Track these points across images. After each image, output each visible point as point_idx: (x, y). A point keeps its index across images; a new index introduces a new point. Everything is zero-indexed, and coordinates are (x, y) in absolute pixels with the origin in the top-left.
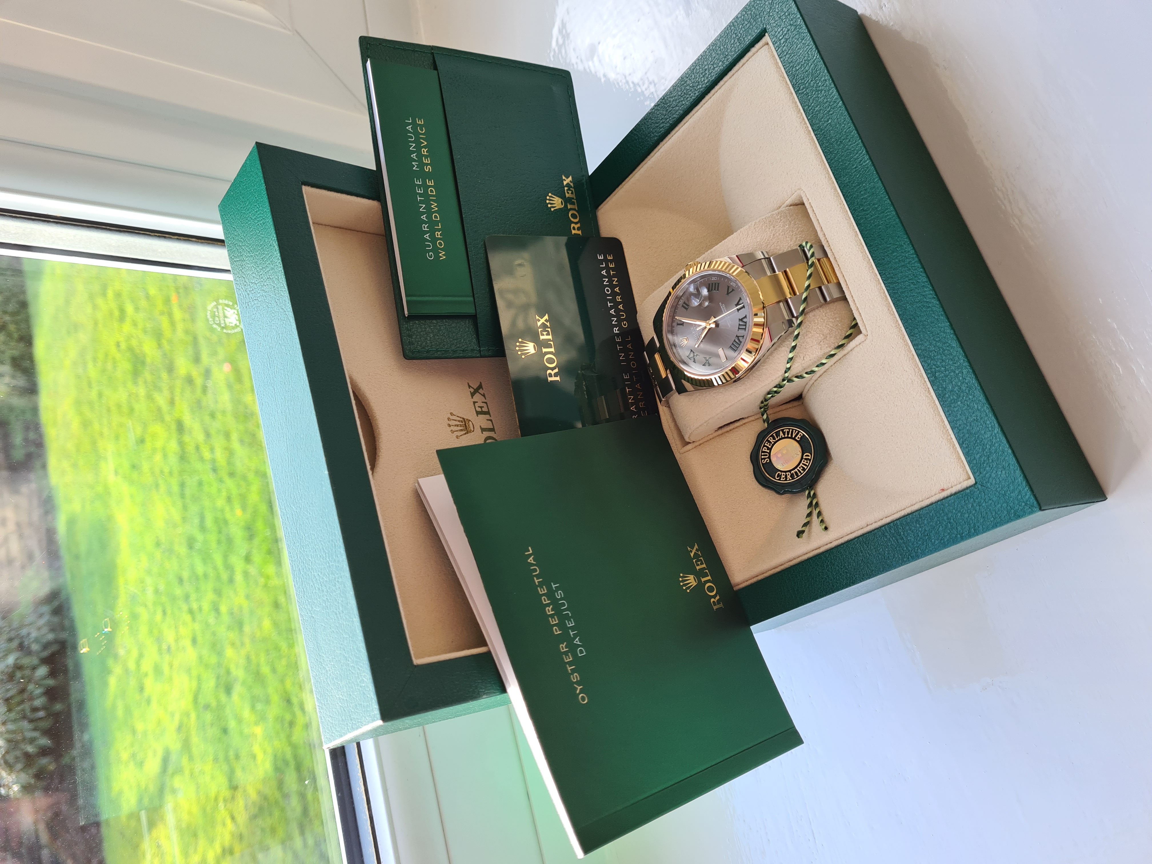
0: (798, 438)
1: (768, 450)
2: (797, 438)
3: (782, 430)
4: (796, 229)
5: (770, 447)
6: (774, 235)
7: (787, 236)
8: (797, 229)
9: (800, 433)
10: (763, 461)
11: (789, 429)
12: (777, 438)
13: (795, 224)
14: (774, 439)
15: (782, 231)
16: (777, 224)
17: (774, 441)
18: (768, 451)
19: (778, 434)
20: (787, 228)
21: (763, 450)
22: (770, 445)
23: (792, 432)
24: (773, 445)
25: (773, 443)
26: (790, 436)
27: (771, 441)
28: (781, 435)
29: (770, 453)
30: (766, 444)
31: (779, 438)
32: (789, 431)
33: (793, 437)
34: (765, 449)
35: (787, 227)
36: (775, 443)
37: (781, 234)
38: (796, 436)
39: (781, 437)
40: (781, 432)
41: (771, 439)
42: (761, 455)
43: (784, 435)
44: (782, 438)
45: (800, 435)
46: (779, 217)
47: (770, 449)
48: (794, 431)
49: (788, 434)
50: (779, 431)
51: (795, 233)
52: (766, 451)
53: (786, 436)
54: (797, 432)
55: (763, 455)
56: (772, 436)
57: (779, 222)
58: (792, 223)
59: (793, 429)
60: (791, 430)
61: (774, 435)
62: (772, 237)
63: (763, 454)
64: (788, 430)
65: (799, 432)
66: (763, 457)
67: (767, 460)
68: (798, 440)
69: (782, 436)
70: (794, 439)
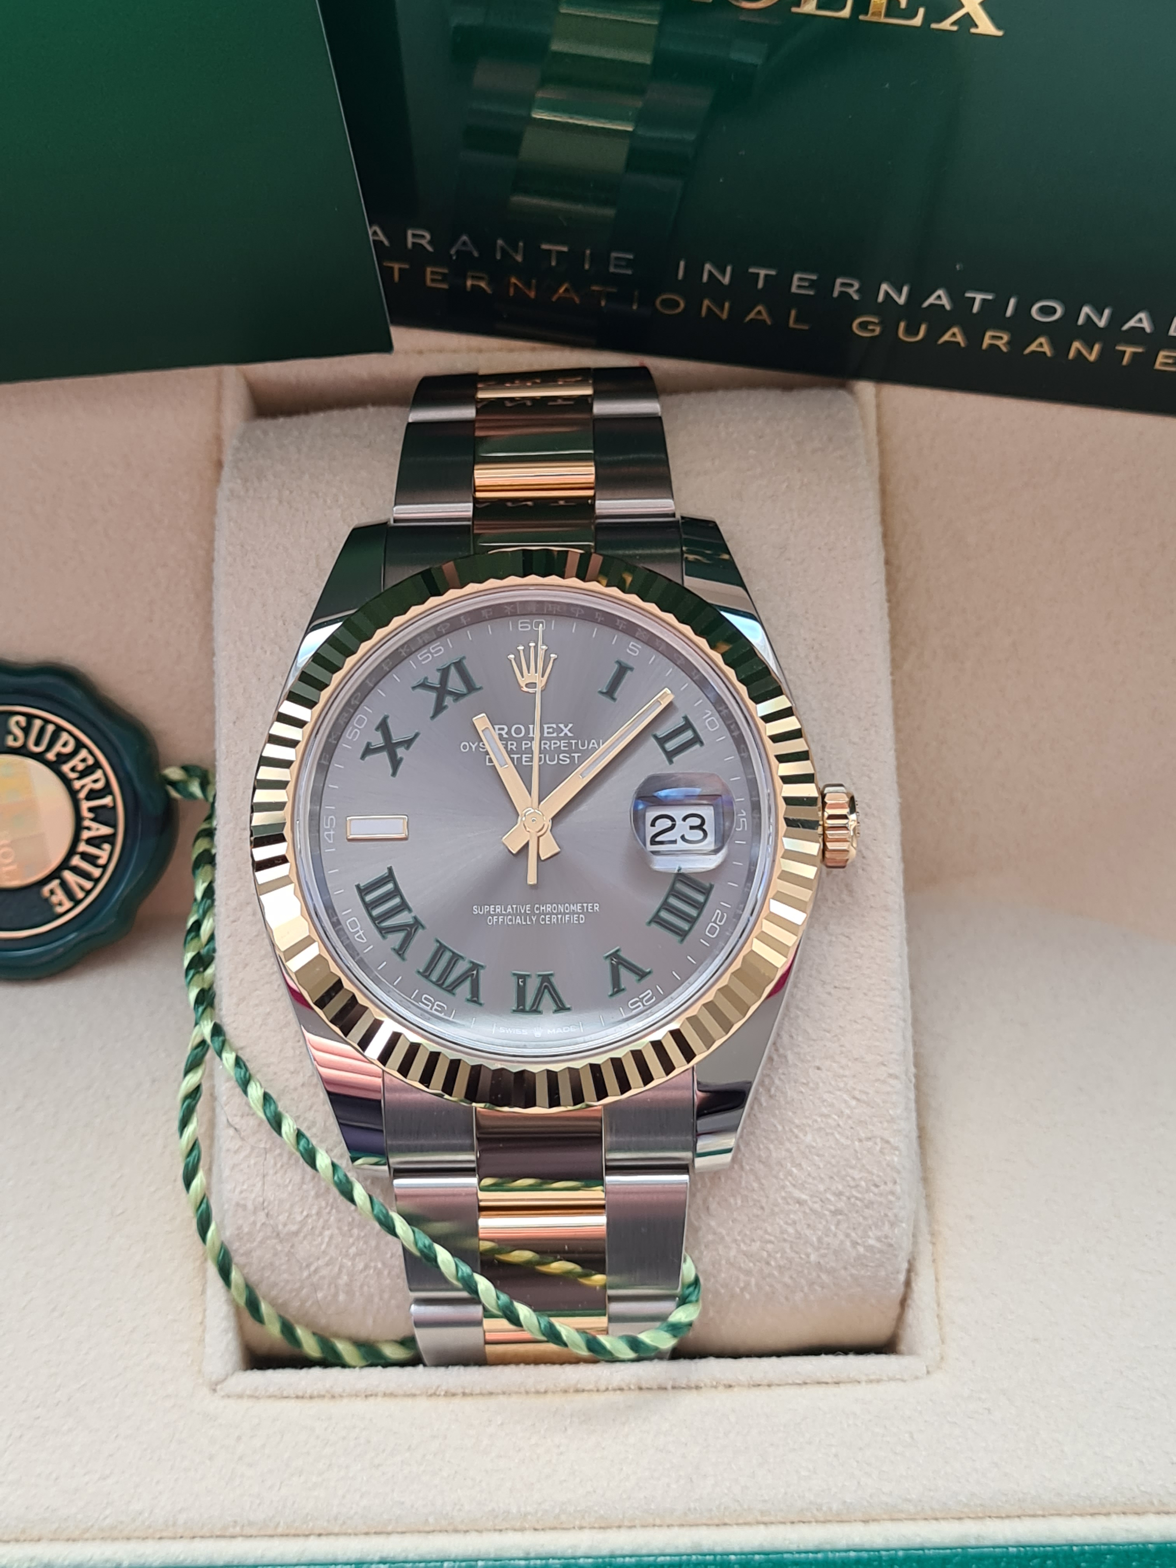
0: (52, 892)
1: (59, 755)
2: (55, 883)
3: (110, 839)
4: (787, 1279)
5: (66, 768)
6: (800, 1202)
7: (770, 1247)
8: (786, 1285)
9: (68, 904)
10: (22, 720)
11: (104, 867)
12: (91, 810)
13: (811, 1284)
14: (93, 795)
15: (799, 1236)
16: (844, 1226)
17: (82, 795)
18: (51, 756)
19: (103, 815)
20: (808, 1255)
21: (65, 736)
22: (73, 769)
23: (86, 876)
24: (67, 782)
25: (77, 785)
26: (76, 861)
27: (87, 780)
28: (94, 825)
29: (39, 757)
30: (84, 753)
31: (86, 813)
32: (97, 866)
33: (68, 875)
34: (65, 745)
35: (813, 1258)
36: (73, 794)
37: (791, 1230)
38: (64, 885)
39: (87, 823)
40: (105, 830)
41: (95, 781)
42: (47, 721)
43: (89, 842)
44: (79, 827)
45: (60, 904)
46: (871, 1242)
47: (55, 766)
48: (88, 885)
49: (85, 856)
50: (114, 826)
51: (770, 1275)
52: (58, 748)
53: (83, 847)
54: (80, 895)
55: (42, 731)
56: (107, 790)
57: (847, 1235)
58: (824, 1276)
59: (97, 881)
60: (96, 872)
61: (107, 801)
62: (797, 1194)
63: (50, 728)
64: (102, 861)
65: (77, 902)
66: (38, 723)
67: (15, 739)
68: (46, 890)
69: (88, 828)
70: (55, 874)
